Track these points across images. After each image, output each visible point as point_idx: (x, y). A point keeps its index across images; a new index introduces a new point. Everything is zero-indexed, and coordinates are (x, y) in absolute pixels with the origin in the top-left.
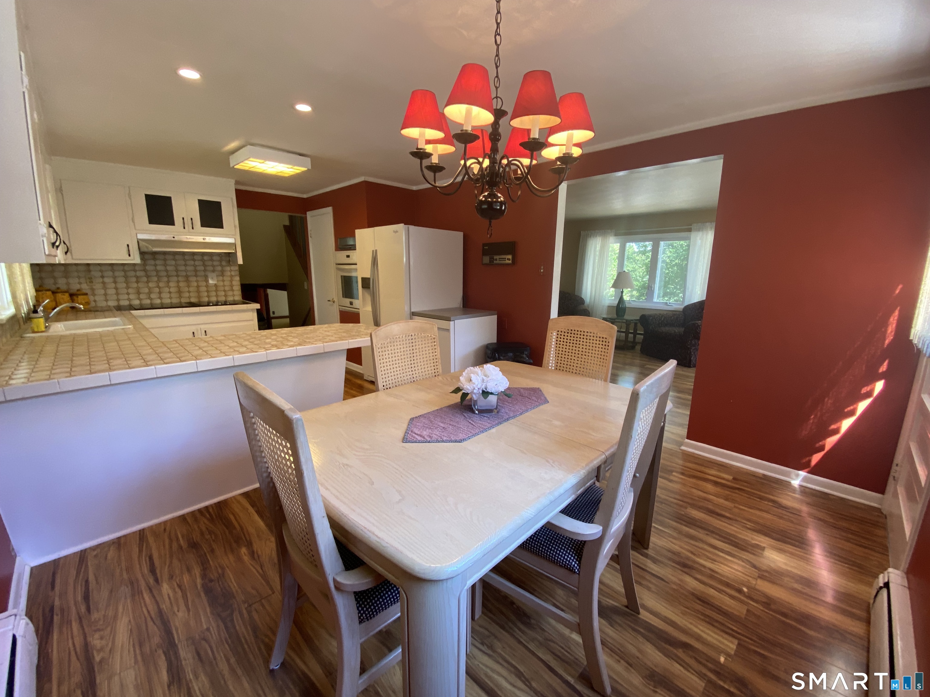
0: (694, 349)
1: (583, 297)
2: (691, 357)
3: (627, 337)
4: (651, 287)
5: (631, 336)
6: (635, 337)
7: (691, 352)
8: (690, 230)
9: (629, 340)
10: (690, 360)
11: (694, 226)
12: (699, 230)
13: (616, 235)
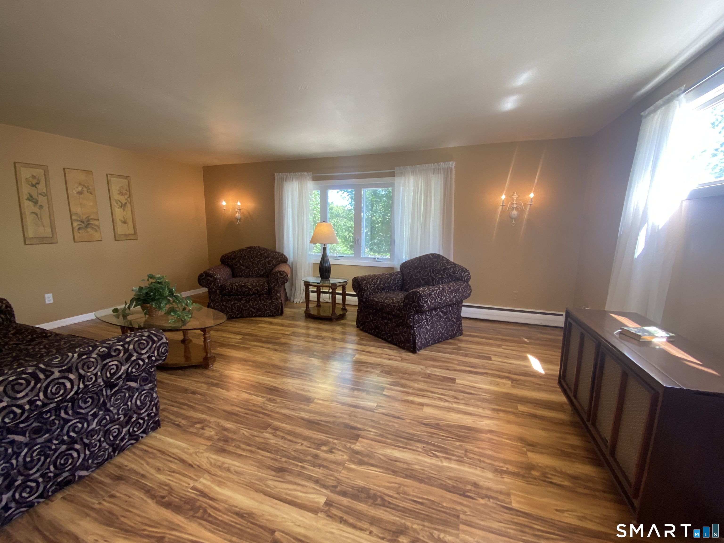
0: (418, 327)
1: (285, 254)
2: (415, 340)
3: (334, 299)
4: (358, 241)
5: (339, 298)
6: (344, 299)
7: (414, 332)
8: (393, 175)
9: (337, 301)
10: (415, 343)
11: (397, 170)
12: (401, 174)
13: (315, 179)
